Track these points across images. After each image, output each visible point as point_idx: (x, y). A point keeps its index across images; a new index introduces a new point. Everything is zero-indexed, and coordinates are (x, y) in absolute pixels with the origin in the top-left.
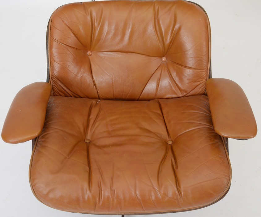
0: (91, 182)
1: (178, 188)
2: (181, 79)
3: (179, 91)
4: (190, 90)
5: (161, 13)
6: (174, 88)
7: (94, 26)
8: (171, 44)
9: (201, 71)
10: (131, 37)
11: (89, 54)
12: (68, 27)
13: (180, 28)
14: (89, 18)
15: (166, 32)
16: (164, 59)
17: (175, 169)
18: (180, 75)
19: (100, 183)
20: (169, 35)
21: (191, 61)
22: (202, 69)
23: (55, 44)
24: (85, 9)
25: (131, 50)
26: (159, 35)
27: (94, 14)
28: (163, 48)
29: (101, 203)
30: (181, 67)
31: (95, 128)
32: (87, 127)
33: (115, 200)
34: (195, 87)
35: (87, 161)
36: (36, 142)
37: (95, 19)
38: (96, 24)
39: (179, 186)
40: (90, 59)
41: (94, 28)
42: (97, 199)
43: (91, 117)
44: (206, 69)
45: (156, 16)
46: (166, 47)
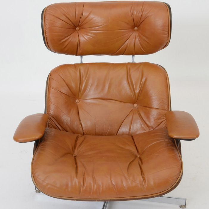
0: (78, 173)
1: (143, 176)
2: (148, 118)
3: (147, 127)
4: (156, 126)
5: (132, 71)
6: (143, 126)
7: (81, 79)
8: (140, 93)
9: (163, 110)
10: (109, 88)
11: (77, 102)
12: (63, 79)
13: (146, 80)
14: (78, 73)
15: (136, 84)
16: (135, 105)
17: (140, 165)
18: (148, 115)
19: (84, 173)
20: (138, 86)
21: (155, 104)
22: (164, 109)
23: (52, 90)
24: (75, 67)
25: (110, 98)
26: (131, 86)
27: (82, 71)
28: (134, 96)
29: (85, 188)
30: (148, 109)
31: (80, 148)
32: (74, 147)
33: (96, 186)
34: (159, 123)
35: (74, 162)
36: (37, 149)
37: (83, 75)
38: (83, 79)
39: (144, 175)
40: (78, 105)
41: (82, 81)
42: (82, 184)
43: (77, 142)
44: (167, 109)
45: (128, 73)
46: (137, 95)
